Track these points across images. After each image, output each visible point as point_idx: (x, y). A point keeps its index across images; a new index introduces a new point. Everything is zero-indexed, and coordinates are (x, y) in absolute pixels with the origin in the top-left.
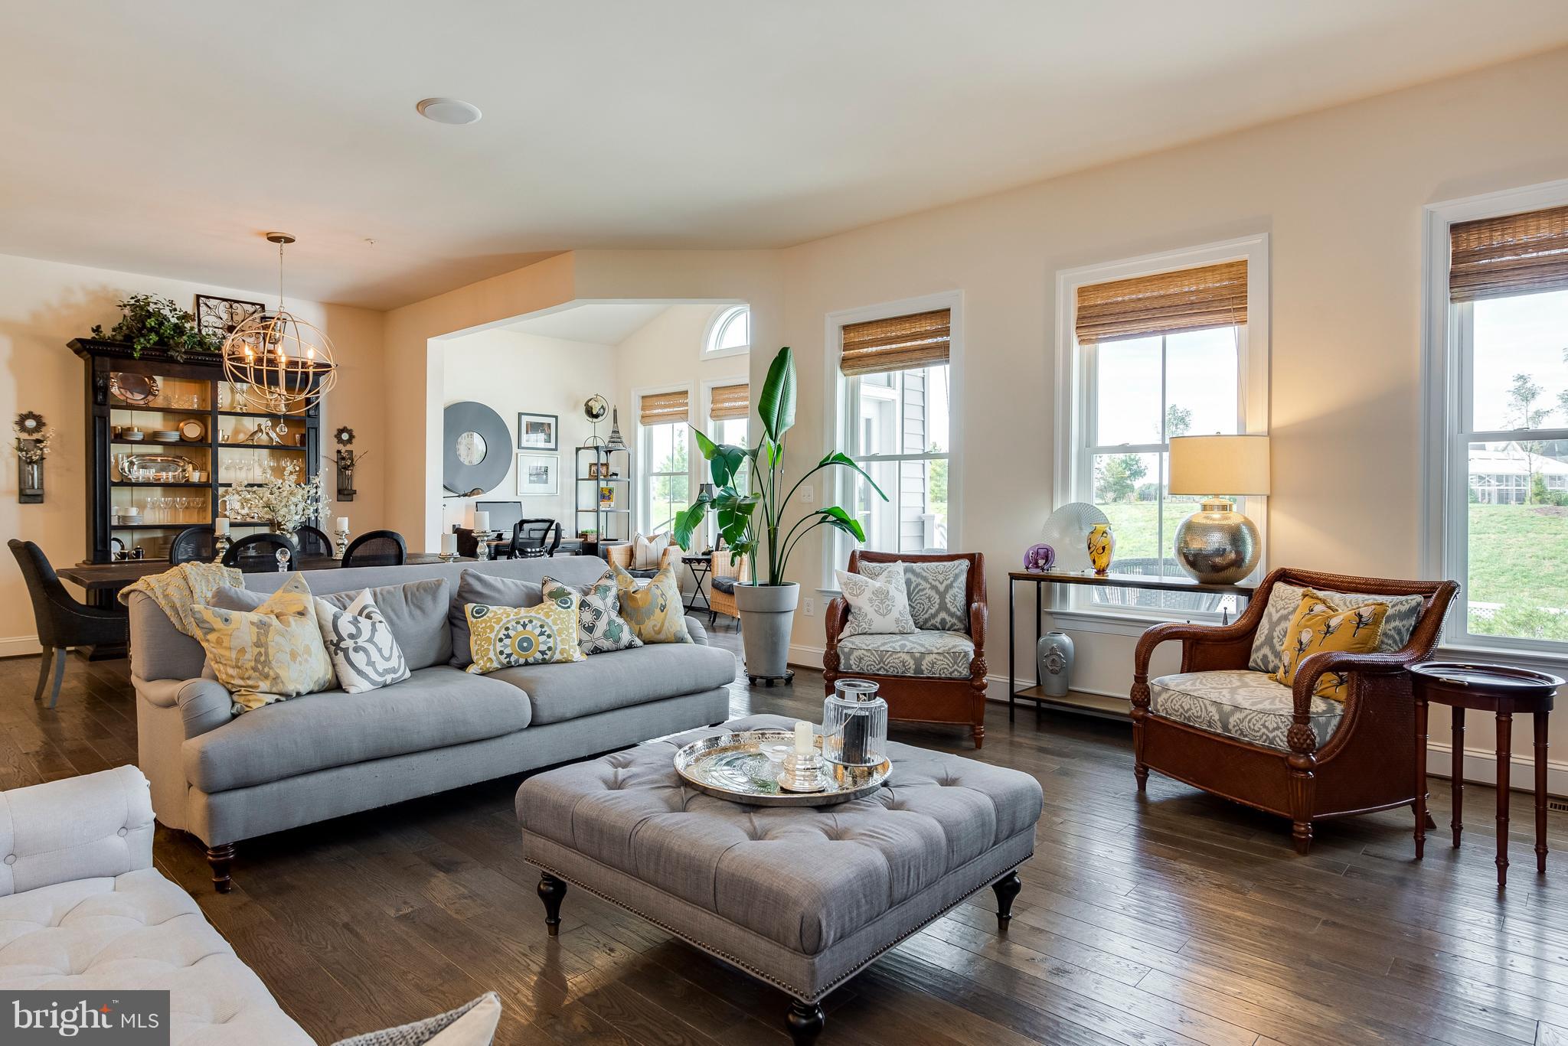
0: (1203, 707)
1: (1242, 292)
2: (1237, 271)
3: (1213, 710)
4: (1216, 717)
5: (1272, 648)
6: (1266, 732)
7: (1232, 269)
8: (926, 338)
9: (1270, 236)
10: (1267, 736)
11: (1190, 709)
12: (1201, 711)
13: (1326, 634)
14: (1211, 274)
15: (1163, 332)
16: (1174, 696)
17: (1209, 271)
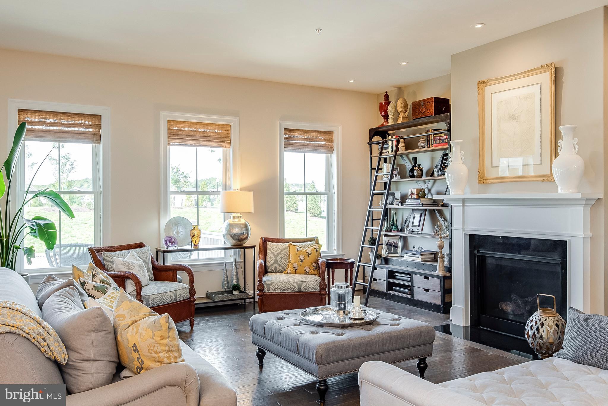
0: (291, 284)
1: (228, 136)
2: (227, 128)
3: (295, 284)
4: (297, 286)
5: (278, 264)
6: (314, 287)
7: (224, 127)
8: (82, 127)
9: (240, 118)
10: (314, 288)
11: (286, 286)
12: (291, 286)
13: (309, 255)
14: (218, 127)
15: (196, 146)
16: (278, 284)
17: (217, 126)
